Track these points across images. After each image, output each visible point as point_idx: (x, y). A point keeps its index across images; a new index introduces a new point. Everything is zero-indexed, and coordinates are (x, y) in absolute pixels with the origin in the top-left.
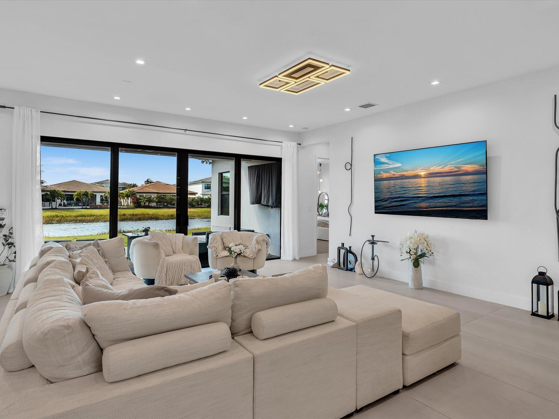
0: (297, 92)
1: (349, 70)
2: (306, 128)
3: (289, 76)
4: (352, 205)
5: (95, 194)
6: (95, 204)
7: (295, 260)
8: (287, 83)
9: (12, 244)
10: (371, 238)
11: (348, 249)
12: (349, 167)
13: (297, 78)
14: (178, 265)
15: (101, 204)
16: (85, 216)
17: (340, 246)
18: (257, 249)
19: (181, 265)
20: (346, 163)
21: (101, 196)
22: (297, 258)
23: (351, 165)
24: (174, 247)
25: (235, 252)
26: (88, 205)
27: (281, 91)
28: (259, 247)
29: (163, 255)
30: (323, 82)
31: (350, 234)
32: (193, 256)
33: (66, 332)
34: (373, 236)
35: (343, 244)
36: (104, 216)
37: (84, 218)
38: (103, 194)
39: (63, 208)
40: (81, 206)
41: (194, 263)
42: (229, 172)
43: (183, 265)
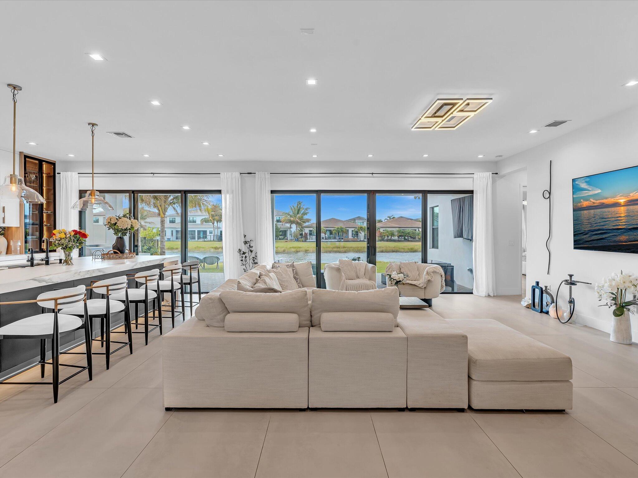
0: (454, 127)
1: (492, 99)
2: (500, 156)
3: (434, 116)
4: (551, 239)
5: (347, 229)
6: (348, 238)
7: (489, 296)
8: (437, 122)
9: (257, 263)
10: (568, 278)
11: (544, 289)
12: (547, 195)
13: (442, 117)
14: (356, 287)
15: (352, 238)
16: (340, 248)
17: (535, 284)
18: (427, 279)
19: (358, 287)
20: (544, 192)
21: (352, 231)
22: (492, 295)
23: (550, 193)
24: (358, 273)
25: (394, 280)
26: (342, 239)
27: (436, 129)
28: (428, 278)
29: (344, 278)
30: (472, 114)
31: (548, 272)
32: (371, 281)
33: (210, 301)
34: (571, 276)
35: (538, 283)
36: (354, 248)
37: (338, 249)
38: (353, 229)
39: (325, 240)
40: (337, 239)
41: (371, 287)
42: (438, 206)
43: (360, 288)
